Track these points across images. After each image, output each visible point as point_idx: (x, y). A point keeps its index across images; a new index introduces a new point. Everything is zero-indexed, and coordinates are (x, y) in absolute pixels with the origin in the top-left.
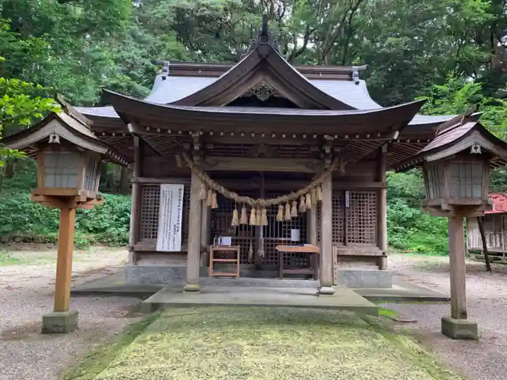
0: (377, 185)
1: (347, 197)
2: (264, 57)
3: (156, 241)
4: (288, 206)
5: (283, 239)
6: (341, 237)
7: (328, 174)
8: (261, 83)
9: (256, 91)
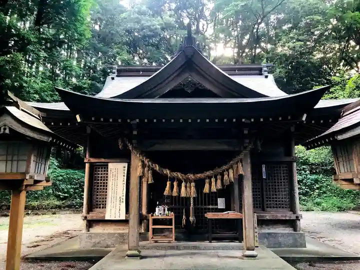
0: (288, 159)
1: (264, 169)
2: (190, 57)
3: (105, 211)
4: (213, 180)
5: (211, 207)
6: (260, 204)
7: (247, 152)
8: (188, 78)
9: (184, 85)
